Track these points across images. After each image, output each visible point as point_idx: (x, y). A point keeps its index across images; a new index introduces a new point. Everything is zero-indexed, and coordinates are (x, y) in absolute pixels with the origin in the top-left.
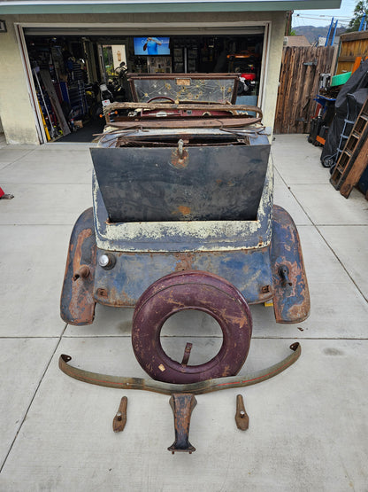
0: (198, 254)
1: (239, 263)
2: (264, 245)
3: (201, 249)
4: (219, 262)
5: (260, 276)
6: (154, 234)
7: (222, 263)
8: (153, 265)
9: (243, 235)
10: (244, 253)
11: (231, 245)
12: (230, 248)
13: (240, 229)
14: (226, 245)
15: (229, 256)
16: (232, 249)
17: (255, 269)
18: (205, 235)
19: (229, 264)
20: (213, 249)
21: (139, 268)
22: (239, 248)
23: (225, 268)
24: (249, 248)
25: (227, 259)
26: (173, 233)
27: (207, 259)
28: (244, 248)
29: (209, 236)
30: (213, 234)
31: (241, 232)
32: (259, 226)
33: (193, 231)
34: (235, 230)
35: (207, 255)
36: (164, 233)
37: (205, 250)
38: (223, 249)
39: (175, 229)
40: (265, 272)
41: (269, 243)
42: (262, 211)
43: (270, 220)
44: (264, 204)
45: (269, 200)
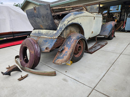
6: (37, 32)
10: (49, 39)
12: (47, 37)
17: (49, 43)
19: (45, 41)
24: (51, 37)
30: (46, 33)
31: (51, 33)
32: (56, 32)
33: (43, 32)
35: (42, 38)
39: (40, 31)
40: (51, 45)
41: (56, 37)
42: (58, 28)
43: (60, 31)
44: (60, 26)
45: (62, 26)
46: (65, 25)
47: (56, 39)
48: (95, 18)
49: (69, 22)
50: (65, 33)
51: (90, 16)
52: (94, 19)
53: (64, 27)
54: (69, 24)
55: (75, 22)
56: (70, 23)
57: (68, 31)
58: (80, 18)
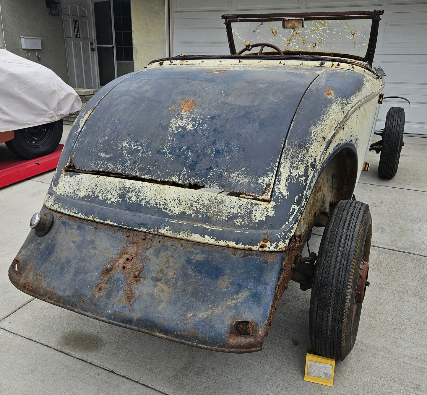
0: (157, 239)
1: (217, 268)
2: (270, 247)
3: (162, 231)
4: (183, 259)
5: (246, 301)
6: (109, 196)
7: (189, 261)
8: (92, 242)
9: (238, 221)
10: (230, 253)
11: (211, 234)
12: (207, 239)
13: (236, 210)
14: (203, 232)
15: (203, 252)
16: (211, 241)
17: (240, 285)
18: (177, 211)
19: (199, 267)
20: (181, 235)
21: (74, 242)
22: (222, 243)
23: (190, 272)
24: (240, 246)
25: (198, 257)
26: (134, 199)
27: (167, 249)
28: (232, 244)
29: (183, 213)
30: (190, 212)
31: (236, 216)
32: (271, 213)
33: (161, 201)
34: (226, 211)
35: (169, 243)
36: (122, 196)
37: (169, 233)
38: (197, 238)
39: (138, 193)
41: (282, 245)
42: (282, 188)
43: (297, 208)
44: (290, 177)
45: (302, 172)
47: (279, 258)
49: (329, 144)
53: (313, 177)
56: (332, 148)
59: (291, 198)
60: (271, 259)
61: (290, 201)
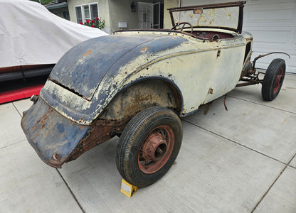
1: (63, 128)
2: (83, 122)
3: (56, 108)
7: (57, 123)
9: (77, 109)
10: (69, 122)
11: (67, 112)
12: (65, 115)
13: (79, 103)
18: (63, 100)
19: (59, 126)
23: (56, 128)
24: (73, 120)
25: (61, 122)
28: (71, 118)
30: (66, 102)
31: (78, 106)
32: (89, 107)
34: (76, 103)
40: (69, 144)
41: (88, 123)
42: (96, 96)
43: (101, 106)
44: (102, 90)
45: (107, 89)
46: (115, 87)
47: (86, 128)
48: (221, 53)
49: (129, 76)
50: (117, 108)
51: (204, 51)
52: (218, 55)
53: (113, 92)
54: (129, 81)
55: (150, 75)
56: (133, 78)
57: (129, 99)
58: (168, 60)
59: (99, 100)
60: (82, 128)
61: (98, 102)
